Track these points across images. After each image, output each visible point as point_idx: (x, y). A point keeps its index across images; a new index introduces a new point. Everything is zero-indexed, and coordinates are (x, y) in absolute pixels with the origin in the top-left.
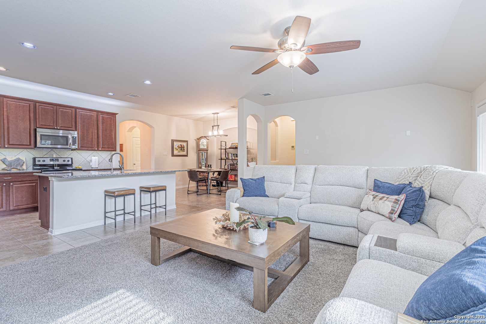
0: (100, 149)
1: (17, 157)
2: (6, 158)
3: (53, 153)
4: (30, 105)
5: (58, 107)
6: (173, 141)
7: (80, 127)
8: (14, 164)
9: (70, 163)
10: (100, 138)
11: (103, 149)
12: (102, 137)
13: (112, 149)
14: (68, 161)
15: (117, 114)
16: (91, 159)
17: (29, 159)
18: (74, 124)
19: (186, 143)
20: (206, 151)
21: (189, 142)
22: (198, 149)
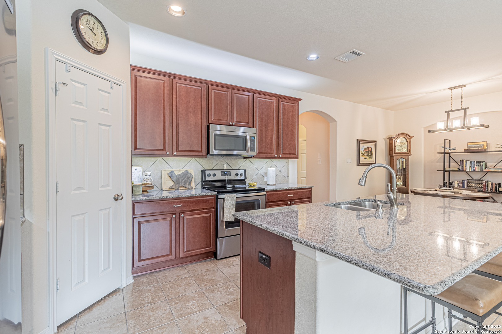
0: (281, 156)
1: (185, 169)
2: (173, 171)
3: (223, 163)
4: (202, 89)
5: (234, 91)
6: (359, 142)
7: (257, 121)
8: (182, 180)
9: (243, 177)
10: (280, 138)
11: (284, 156)
12: (283, 137)
13: (294, 155)
14: (241, 175)
15: (300, 100)
16: (265, 171)
17: (198, 172)
18: (250, 118)
19: (375, 144)
20: (406, 157)
21: (377, 142)
22: (394, 154)
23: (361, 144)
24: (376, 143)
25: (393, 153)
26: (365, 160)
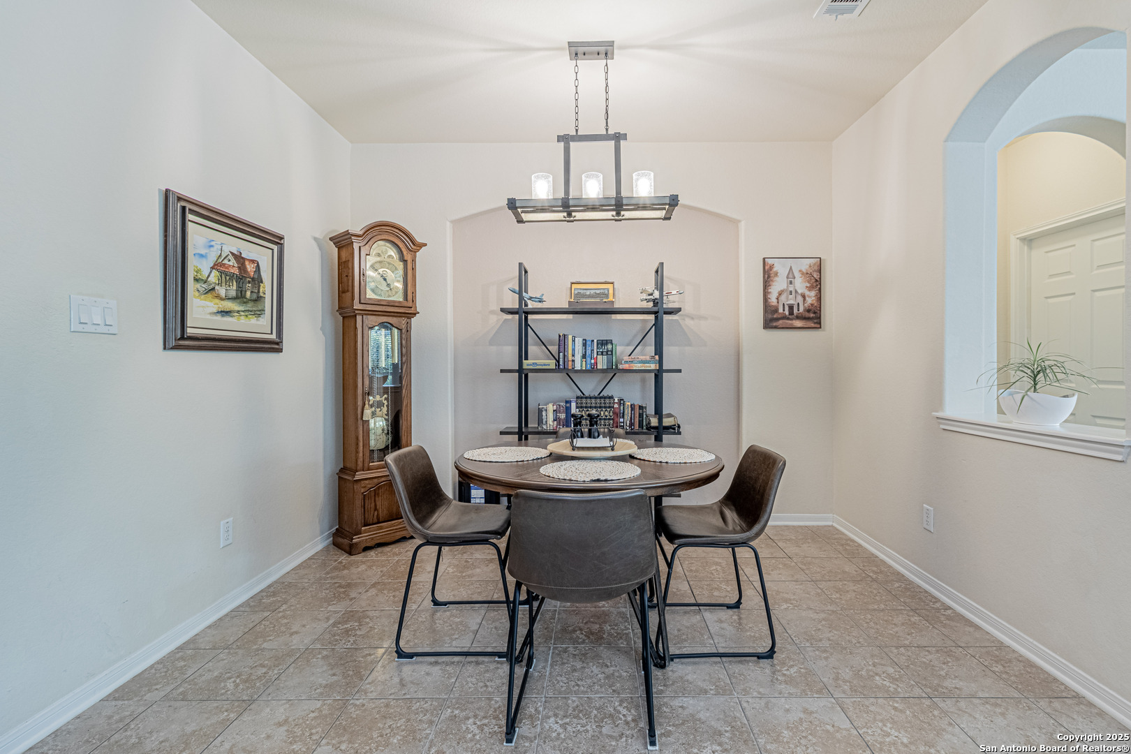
6: (178, 210)
19: (275, 248)
20: (404, 321)
21: (286, 242)
22: (357, 306)
23: (191, 227)
24: (281, 246)
25: (353, 299)
26: (219, 318)
